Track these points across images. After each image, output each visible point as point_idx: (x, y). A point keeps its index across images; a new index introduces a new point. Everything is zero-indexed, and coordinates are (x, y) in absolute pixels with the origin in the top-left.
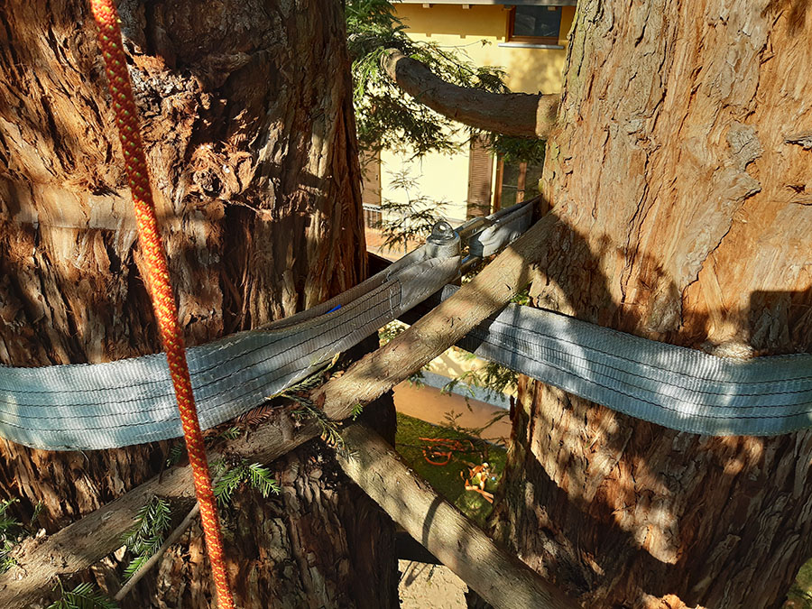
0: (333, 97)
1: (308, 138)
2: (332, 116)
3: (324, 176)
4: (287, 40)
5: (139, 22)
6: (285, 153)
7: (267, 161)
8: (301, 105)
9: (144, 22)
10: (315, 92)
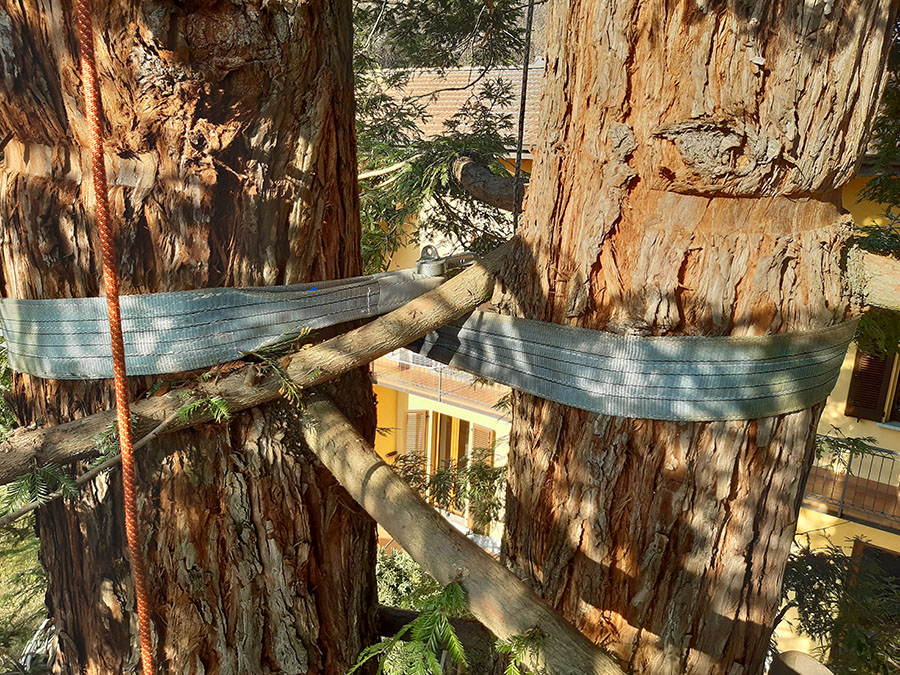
0: (318, 109)
1: (296, 138)
2: (317, 124)
3: (308, 171)
4: (282, 58)
5: (164, 26)
6: (274, 145)
7: (258, 148)
8: (292, 111)
9: (168, 27)
10: (304, 103)
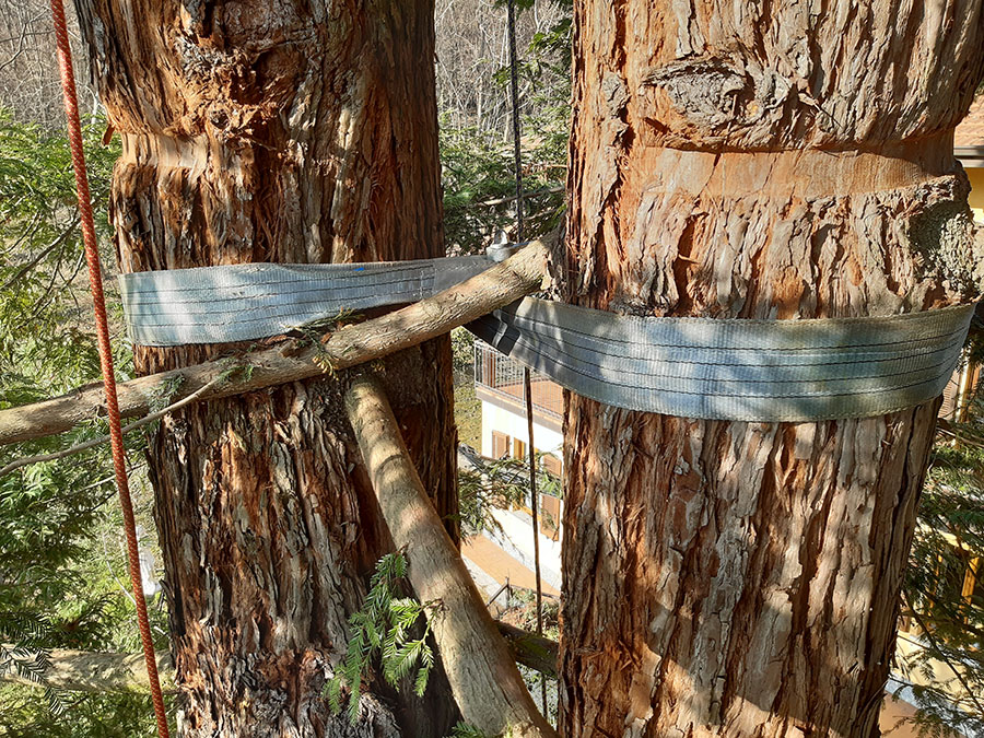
0: (358, 87)
1: (336, 116)
2: (357, 102)
3: (350, 150)
5: (200, 15)
6: (313, 124)
7: (296, 127)
8: (332, 90)
10: (345, 82)
